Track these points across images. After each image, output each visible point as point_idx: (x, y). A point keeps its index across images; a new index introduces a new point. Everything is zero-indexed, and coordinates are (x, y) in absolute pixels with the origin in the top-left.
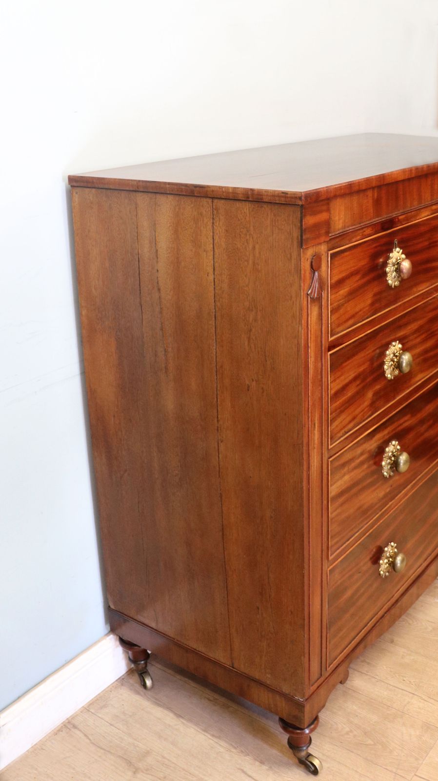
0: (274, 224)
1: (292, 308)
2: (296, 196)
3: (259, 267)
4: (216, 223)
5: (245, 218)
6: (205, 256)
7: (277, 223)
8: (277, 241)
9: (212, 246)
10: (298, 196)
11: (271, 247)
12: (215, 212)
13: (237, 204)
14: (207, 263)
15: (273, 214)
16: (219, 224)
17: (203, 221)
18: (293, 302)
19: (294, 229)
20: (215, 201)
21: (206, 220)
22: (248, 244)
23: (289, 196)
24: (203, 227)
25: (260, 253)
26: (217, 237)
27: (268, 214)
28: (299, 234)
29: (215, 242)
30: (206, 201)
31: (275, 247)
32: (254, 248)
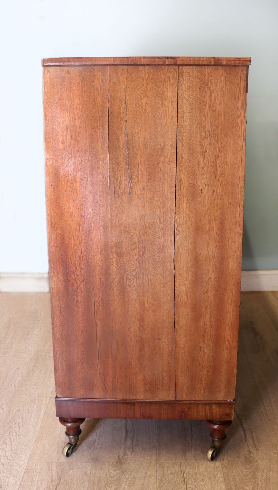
0: (227, 79)
1: (238, 132)
2: (247, 60)
3: (215, 108)
4: (181, 82)
5: (205, 77)
6: (171, 105)
7: (229, 79)
8: (229, 90)
9: (176, 98)
10: (248, 59)
11: (224, 94)
12: (180, 75)
13: (199, 69)
14: (172, 110)
15: (226, 73)
16: (183, 82)
17: (170, 82)
18: (239, 128)
19: (242, 81)
20: (181, 67)
21: (172, 81)
22: (206, 94)
23: (242, 60)
24: (170, 86)
25: (215, 99)
26: (181, 92)
27: (222, 73)
28: (245, 84)
29: (179, 95)
30: (173, 68)
31: (227, 94)
32: (211, 96)
